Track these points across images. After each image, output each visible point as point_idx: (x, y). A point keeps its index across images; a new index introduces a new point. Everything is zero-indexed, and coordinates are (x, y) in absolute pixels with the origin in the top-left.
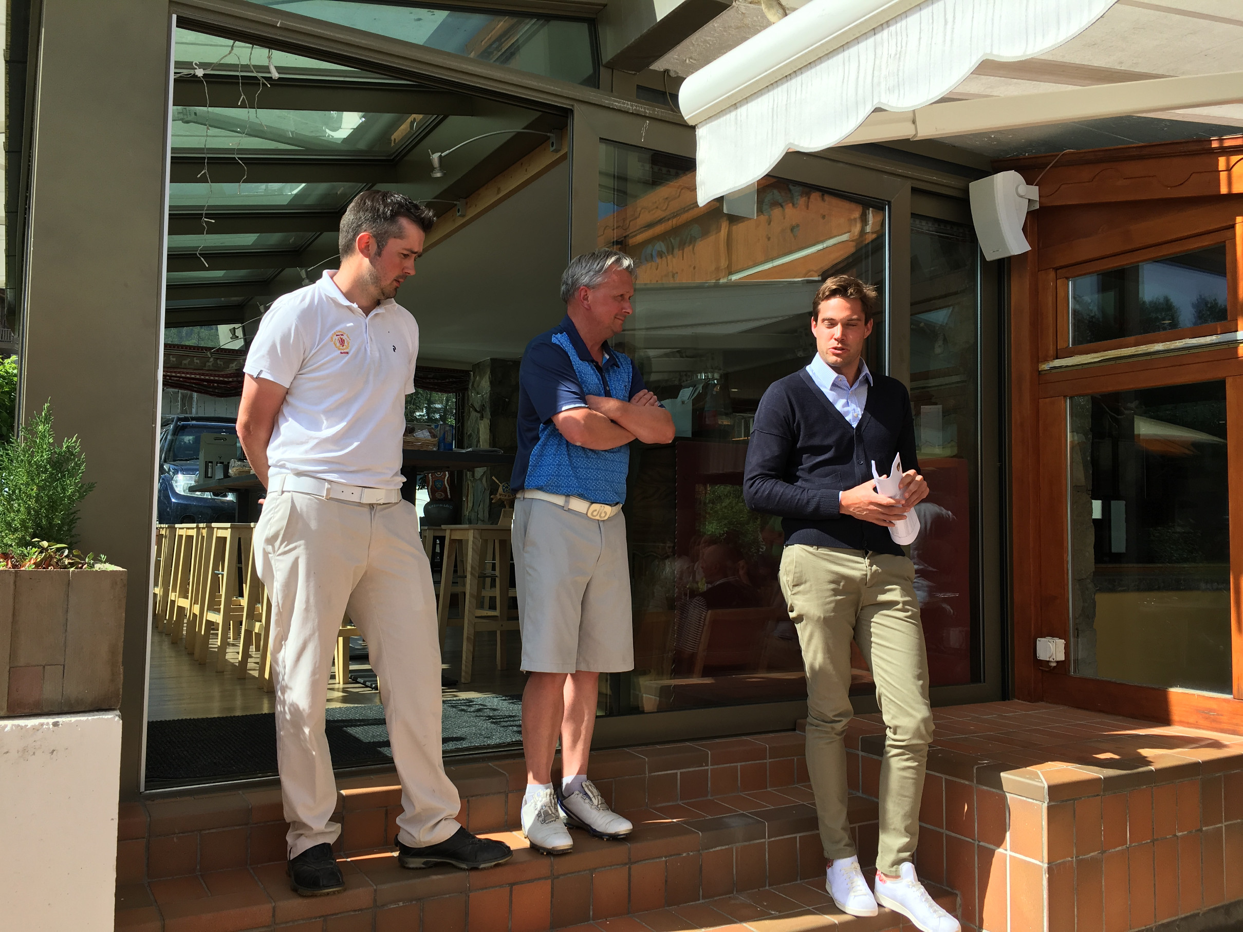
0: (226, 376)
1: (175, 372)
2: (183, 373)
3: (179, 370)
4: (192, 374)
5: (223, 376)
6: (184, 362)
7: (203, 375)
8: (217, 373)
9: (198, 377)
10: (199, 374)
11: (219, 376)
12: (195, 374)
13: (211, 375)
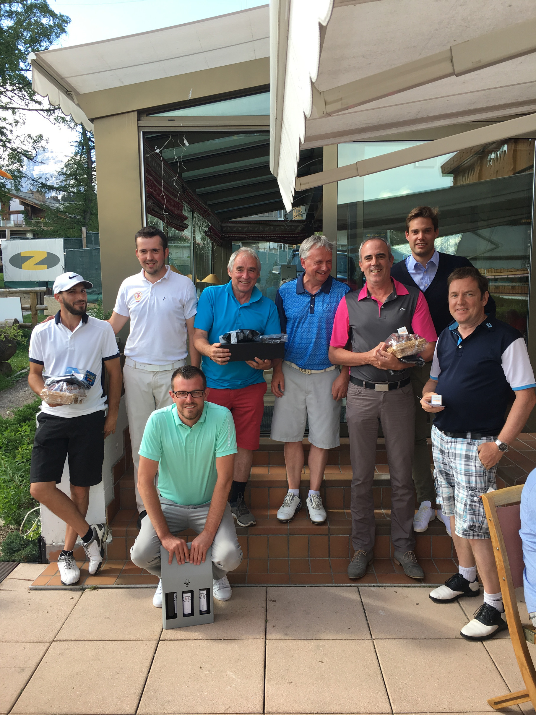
0: (297, 234)
1: (273, 234)
2: (276, 234)
3: (275, 233)
4: (280, 234)
5: (294, 234)
6: (277, 229)
7: (285, 234)
8: (290, 233)
9: (283, 236)
10: (284, 234)
11: (292, 234)
12: (282, 234)
13: (289, 234)
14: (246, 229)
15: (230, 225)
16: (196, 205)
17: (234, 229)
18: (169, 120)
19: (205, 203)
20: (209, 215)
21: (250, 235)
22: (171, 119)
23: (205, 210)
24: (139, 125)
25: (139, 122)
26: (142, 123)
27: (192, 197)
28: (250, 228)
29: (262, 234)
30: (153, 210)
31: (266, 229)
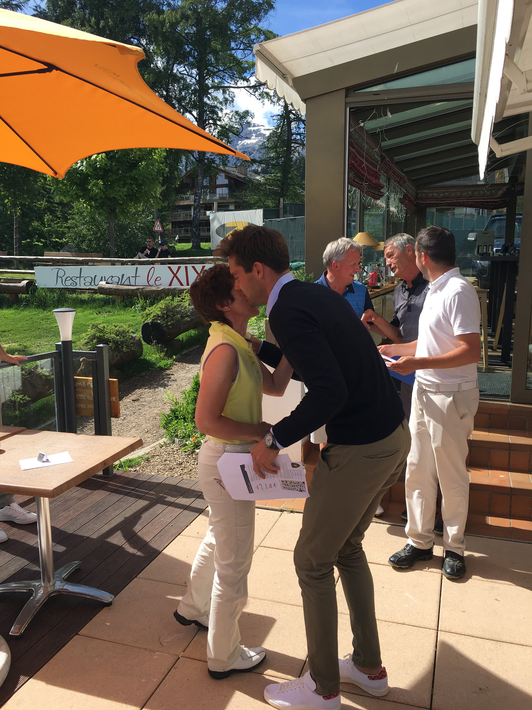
4: (479, 199)
5: (494, 199)
7: (484, 199)
13: (488, 199)
14: (442, 195)
15: (425, 191)
16: (393, 173)
17: (429, 195)
18: (374, 95)
19: (402, 171)
20: (405, 182)
21: (446, 201)
22: (376, 93)
23: (401, 178)
24: (347, 101)
25: (347, 98)
26: (349, 100)
27: (390, 166)
28: (446, 194)
29: (459, 200)
30: (354, 181)
31: (463, 194)
